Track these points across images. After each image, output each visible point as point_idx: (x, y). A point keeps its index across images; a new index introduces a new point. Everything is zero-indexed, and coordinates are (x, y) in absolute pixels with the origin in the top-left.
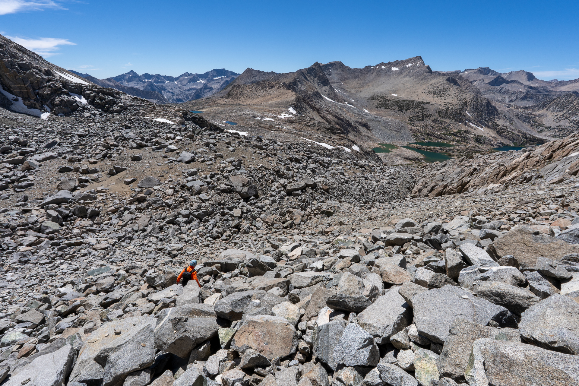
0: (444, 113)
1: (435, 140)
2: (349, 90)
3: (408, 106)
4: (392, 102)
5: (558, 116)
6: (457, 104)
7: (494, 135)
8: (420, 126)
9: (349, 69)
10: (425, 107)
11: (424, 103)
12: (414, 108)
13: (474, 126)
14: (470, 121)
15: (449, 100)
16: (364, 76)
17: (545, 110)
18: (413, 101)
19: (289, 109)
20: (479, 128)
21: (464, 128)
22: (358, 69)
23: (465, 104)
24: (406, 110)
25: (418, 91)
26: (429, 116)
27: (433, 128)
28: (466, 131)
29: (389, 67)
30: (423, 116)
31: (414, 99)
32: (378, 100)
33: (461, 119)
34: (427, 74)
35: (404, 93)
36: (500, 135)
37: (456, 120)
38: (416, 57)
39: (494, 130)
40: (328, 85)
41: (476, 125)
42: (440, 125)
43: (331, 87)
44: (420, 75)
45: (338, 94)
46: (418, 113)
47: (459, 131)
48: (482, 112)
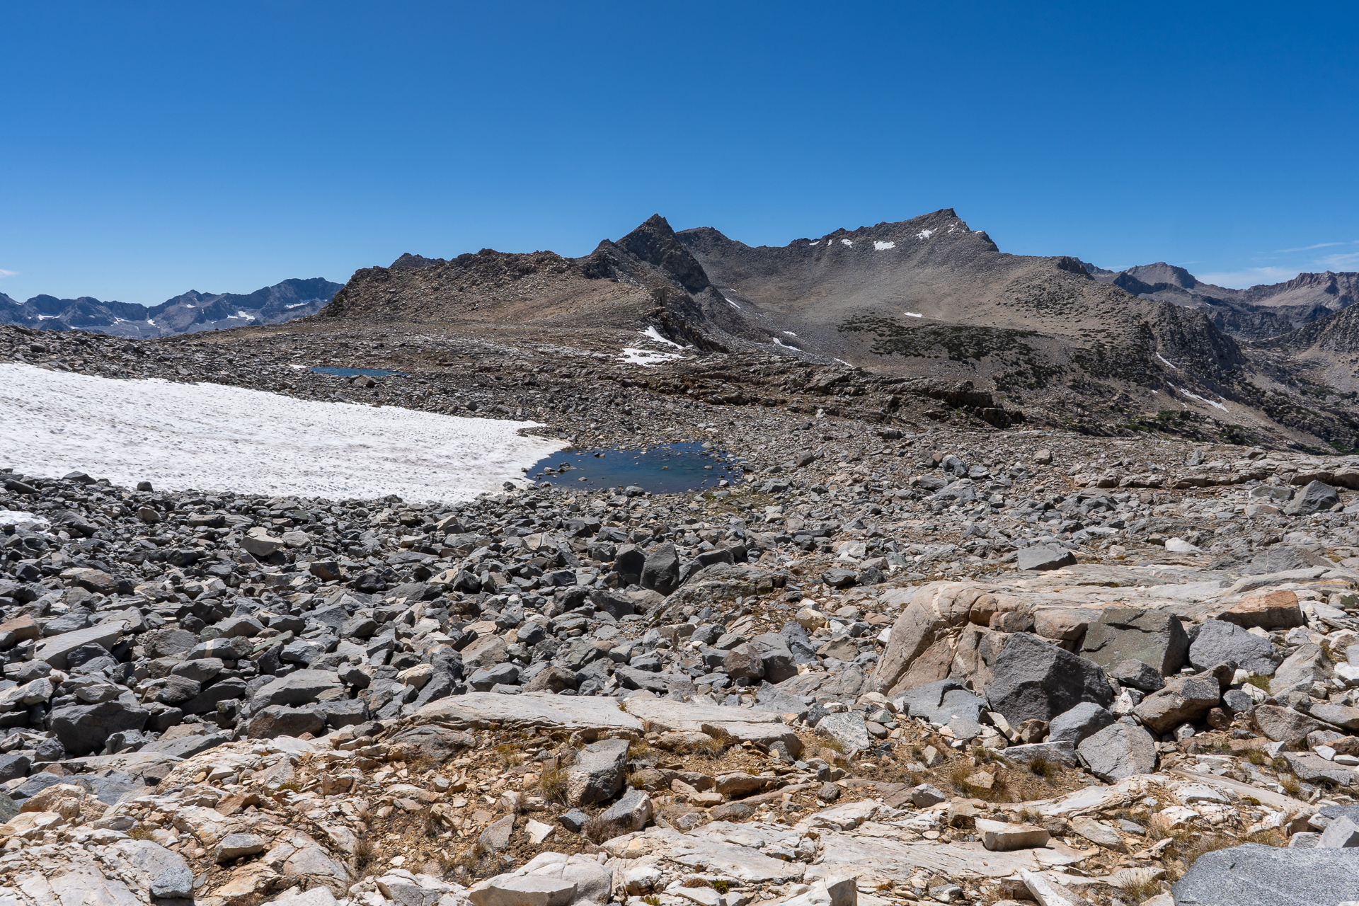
0: (1096, 362)
3: (978, 344)
4: (920, 333)
6: (1125, 338)
7: (1263, 423)
8: (1042, 405)
9: (743, 250)
10: (1031, 345)
11: (1024, 334)
12: (999, 349)
13: (1194, 397)
14: (1179, 383)
15: (1091, 324)
16: (793, 267)
17: (1316, 348)
18: (986, 330)
19: (647, 333)
20: (1212, 403)
21: (1173, 406)
22: (772, 250)
23: (1145, 329)
24: (978, 356)
25: (982, 300)
26: (1055, 373)
27: (1084, 408)
28: (1185, 416)
29: (863, 242)
30: (1036, 373)
31: (982, 325)
32: (874, 329)
33: (1151, 377)
34: (989, 255)
35: (939, 308)
36: (1280, 422)
37: (1139, 382)
38: (940, 212)
39: (1258, 408)
40: (704, 288)
41: (1201, 394)
42: (1097, 398)
43: (715, 293)
44: (968, 259)
45: (743, 314)
46: (1017, 363)
47: (1166, 416)
48: (1203, 353)
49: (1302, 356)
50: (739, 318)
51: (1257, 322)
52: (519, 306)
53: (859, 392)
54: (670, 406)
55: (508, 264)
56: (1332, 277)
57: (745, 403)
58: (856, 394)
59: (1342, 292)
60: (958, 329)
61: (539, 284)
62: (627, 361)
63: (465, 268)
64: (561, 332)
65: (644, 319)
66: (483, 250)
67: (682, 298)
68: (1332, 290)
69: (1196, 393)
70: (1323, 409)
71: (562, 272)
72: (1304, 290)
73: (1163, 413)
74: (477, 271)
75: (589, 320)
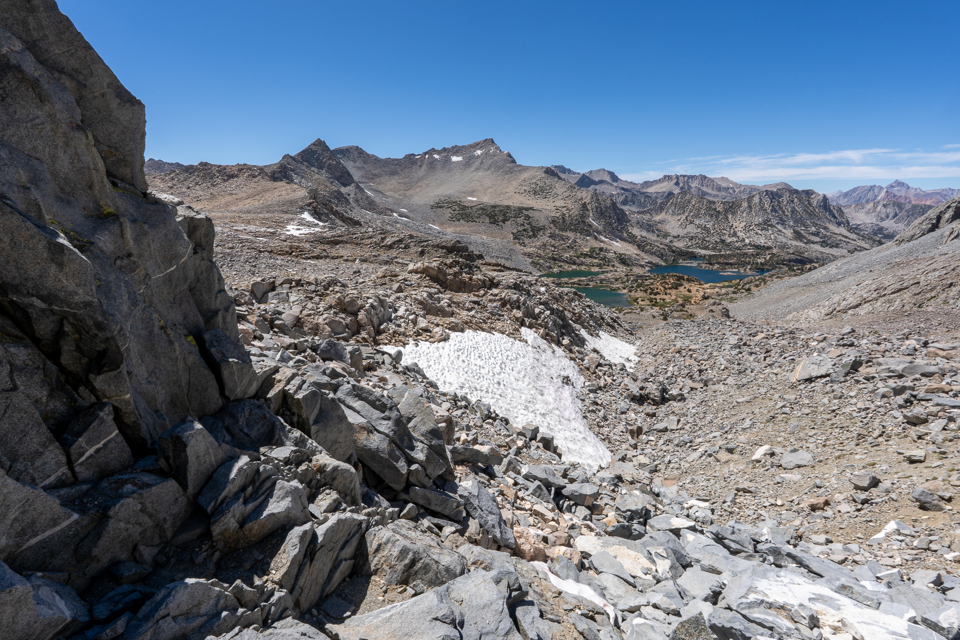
0: (561, 223)
1: (567, 267)
2: (388, 193)
3: (504, 215)
4: (474, 209)
5: (681, 221)
6: (575, 211)
7: (636, 252)
8: (535, 247)
9: (377, 160)
10: (530, 215)
11: (527, 209)
12: (514, 217)
13: (606, 240)
14: (599, 233)
15: (560, 203)
16: (406, 170)
17: (664, 213)
18: (508, 207)
19: (303, 216)
20: (614, 242)
21: (596, 245)
22: (394, 160)
23: (584, 206)
24: (504, 221)
25: (507, 191)
26: (541, 229)
27: (555, 247)
28: (601, 249)
29: (445, 157)
30: (533, 230)
31: (507, 204)
32: (450, 207)
33: (587, 230)
34: (511, 165)
35: (486, 195)
36: (643, 251)
37: (581, 233)
38: (486, 140)
39: (634, 244)
40: (351, 183)
41: (609, 239)
42: (562, 242)
43: (358, 187)
44: (500, 168)
45: (375, 200)
46: (523, 225)
47: (593, 250)
48: (610, 217)
49: (658, 218)
50: (373, 202)
51: (643, 200)
52: (228, 198)
53: (407, 247)
54: (279, 262)
55: (219, 172)
56: (677, 177)
57: (321, 258)
58: (405, 248)
59: (681, 185)
60: (494, 207)
61: (240, 184)
62: (288, 233)
63: (190, 174)
64: (249, 216)
65: (302, 208)
66: (202, 163)
67: (335, 191)
68: (677, 184)
69: (607, 238)
70: (661, 244)
71: (255, 177)
72: (666, 183)
73: (592, 248)
74: (198, 176)
75: (268, 208)
